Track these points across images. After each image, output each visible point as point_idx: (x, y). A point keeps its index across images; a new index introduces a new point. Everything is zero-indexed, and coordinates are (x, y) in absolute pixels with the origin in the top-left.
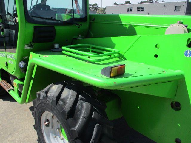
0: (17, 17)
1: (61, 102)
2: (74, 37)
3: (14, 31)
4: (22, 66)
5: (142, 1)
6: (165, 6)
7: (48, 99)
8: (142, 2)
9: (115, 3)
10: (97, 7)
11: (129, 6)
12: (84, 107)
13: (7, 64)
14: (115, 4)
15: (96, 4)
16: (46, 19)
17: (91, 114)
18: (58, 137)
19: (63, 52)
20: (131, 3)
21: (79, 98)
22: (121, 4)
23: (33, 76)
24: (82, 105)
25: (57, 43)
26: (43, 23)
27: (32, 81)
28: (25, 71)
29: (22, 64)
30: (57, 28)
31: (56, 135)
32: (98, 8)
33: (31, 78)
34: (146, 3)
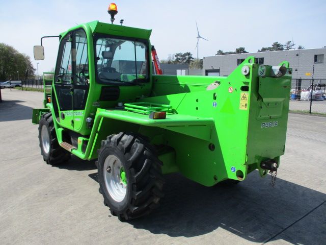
0: (89, 79)
1: (120, 143)
2: (137, 97)
3: (84, 91)
4: (89, 121)
5: (265, 47)
6: (297, 55)
7: (111, 143)
8: (264, 50)
9: (220, 51)
10: (190, 58)
12: (138, 147)
13: (73, 122)
14: (220, 53)
15: (189, 54)
16: (111, 80)
17: (143, 151)
18: (118, 183)
19: (126, 108)
21: (135, 141)
22: (230, 53)
23: (99, 129)
24: (137, 145)
25: (120, 102)
26: (109, 84)
27: (97, 134)
28: (91, 126)
29: (89, 119)
30: (121, 88)
31: (116, 182)
32: (192, 59)
33: (96, 131)
34: (271, 50)
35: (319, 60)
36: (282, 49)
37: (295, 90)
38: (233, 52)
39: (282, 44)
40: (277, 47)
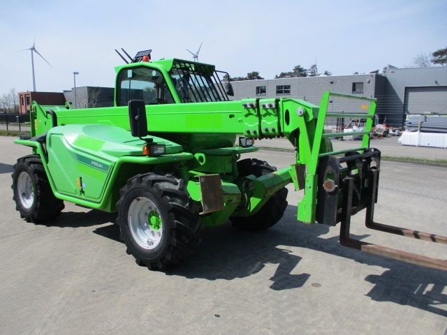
5: (284, 72)
6: (332, 83)
8: (283, 75)
11: (256, 83)
14: (227, 78)
20: (260, 75)
22: (241, 79)
34: (292, 76)
35: (358, 90)
36: (305, 75)
37: (335, 127)
38: (245, 77)
39: (305, 68)
40: (300, 72)
